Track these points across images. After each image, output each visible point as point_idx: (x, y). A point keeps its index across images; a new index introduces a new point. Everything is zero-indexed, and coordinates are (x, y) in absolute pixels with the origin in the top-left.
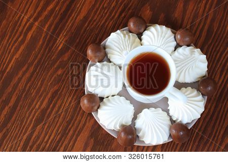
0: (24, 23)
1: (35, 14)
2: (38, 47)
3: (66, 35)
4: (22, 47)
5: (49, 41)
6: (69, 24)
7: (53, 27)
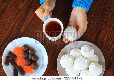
0: (8, 22)
1: (13, 19)
2: (14, 31)
3: (25, 26)
4: (8, 32)
5: (18, 29)
6: (26, 22)
7: (20, 23)
